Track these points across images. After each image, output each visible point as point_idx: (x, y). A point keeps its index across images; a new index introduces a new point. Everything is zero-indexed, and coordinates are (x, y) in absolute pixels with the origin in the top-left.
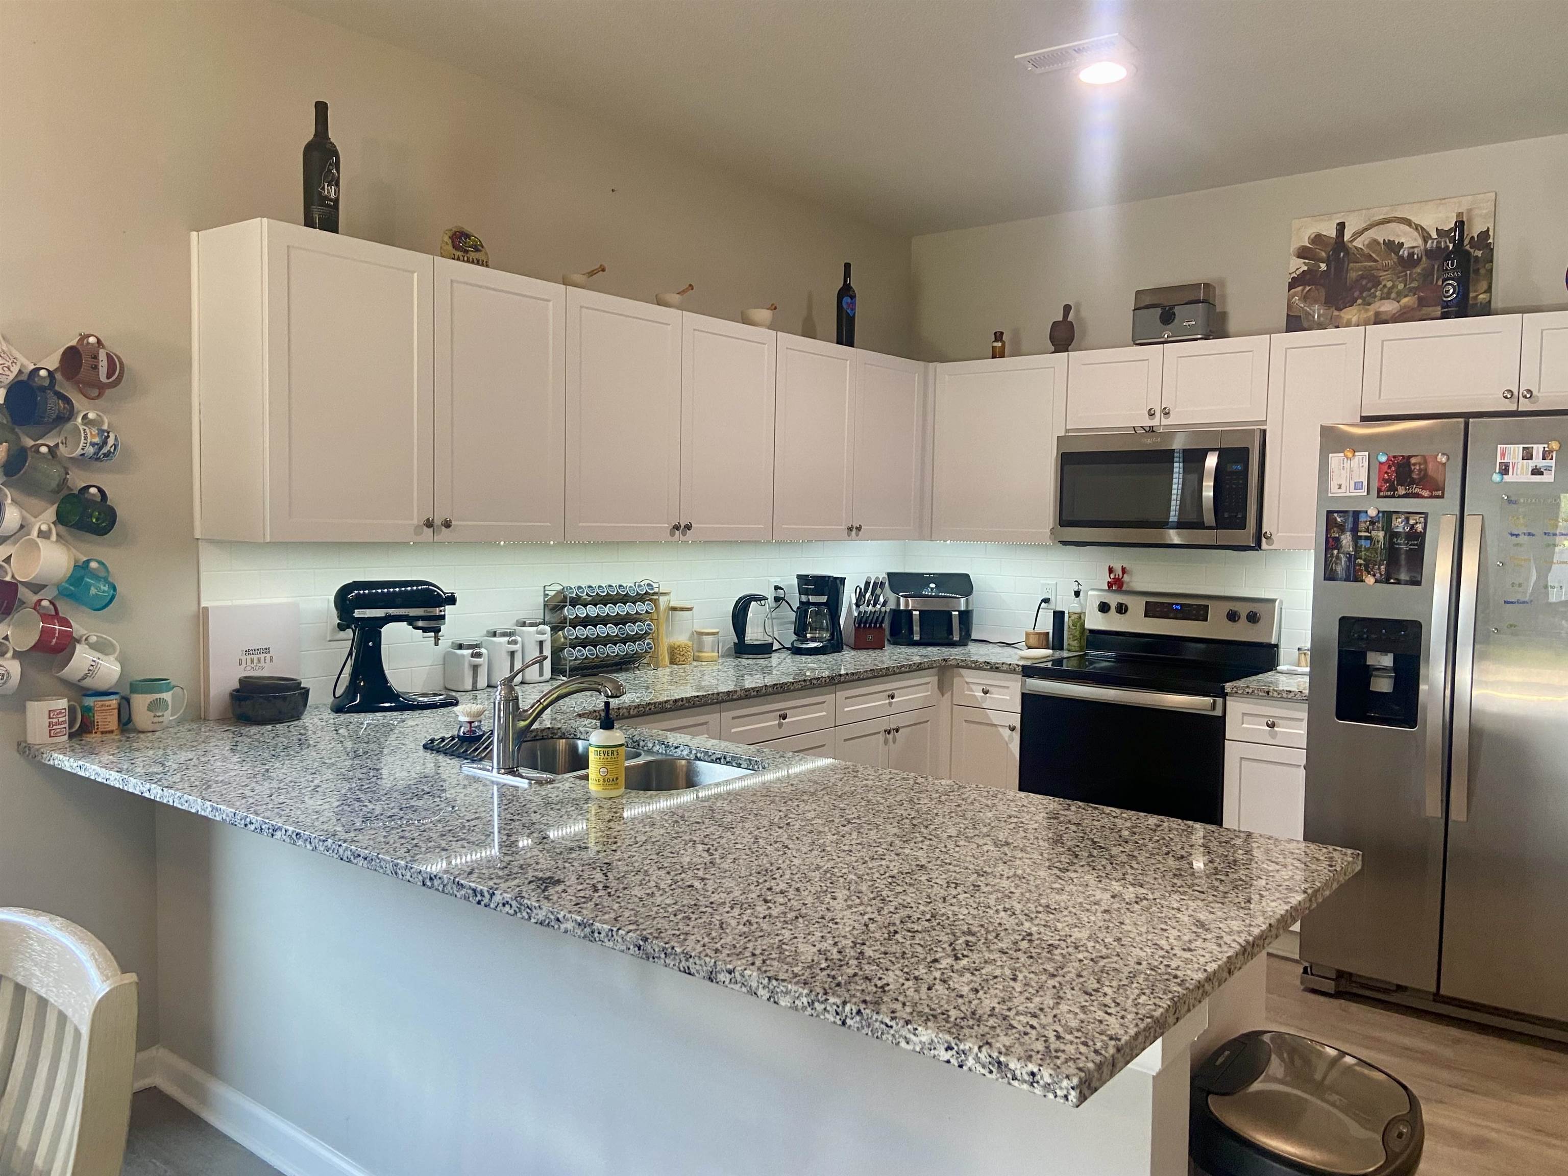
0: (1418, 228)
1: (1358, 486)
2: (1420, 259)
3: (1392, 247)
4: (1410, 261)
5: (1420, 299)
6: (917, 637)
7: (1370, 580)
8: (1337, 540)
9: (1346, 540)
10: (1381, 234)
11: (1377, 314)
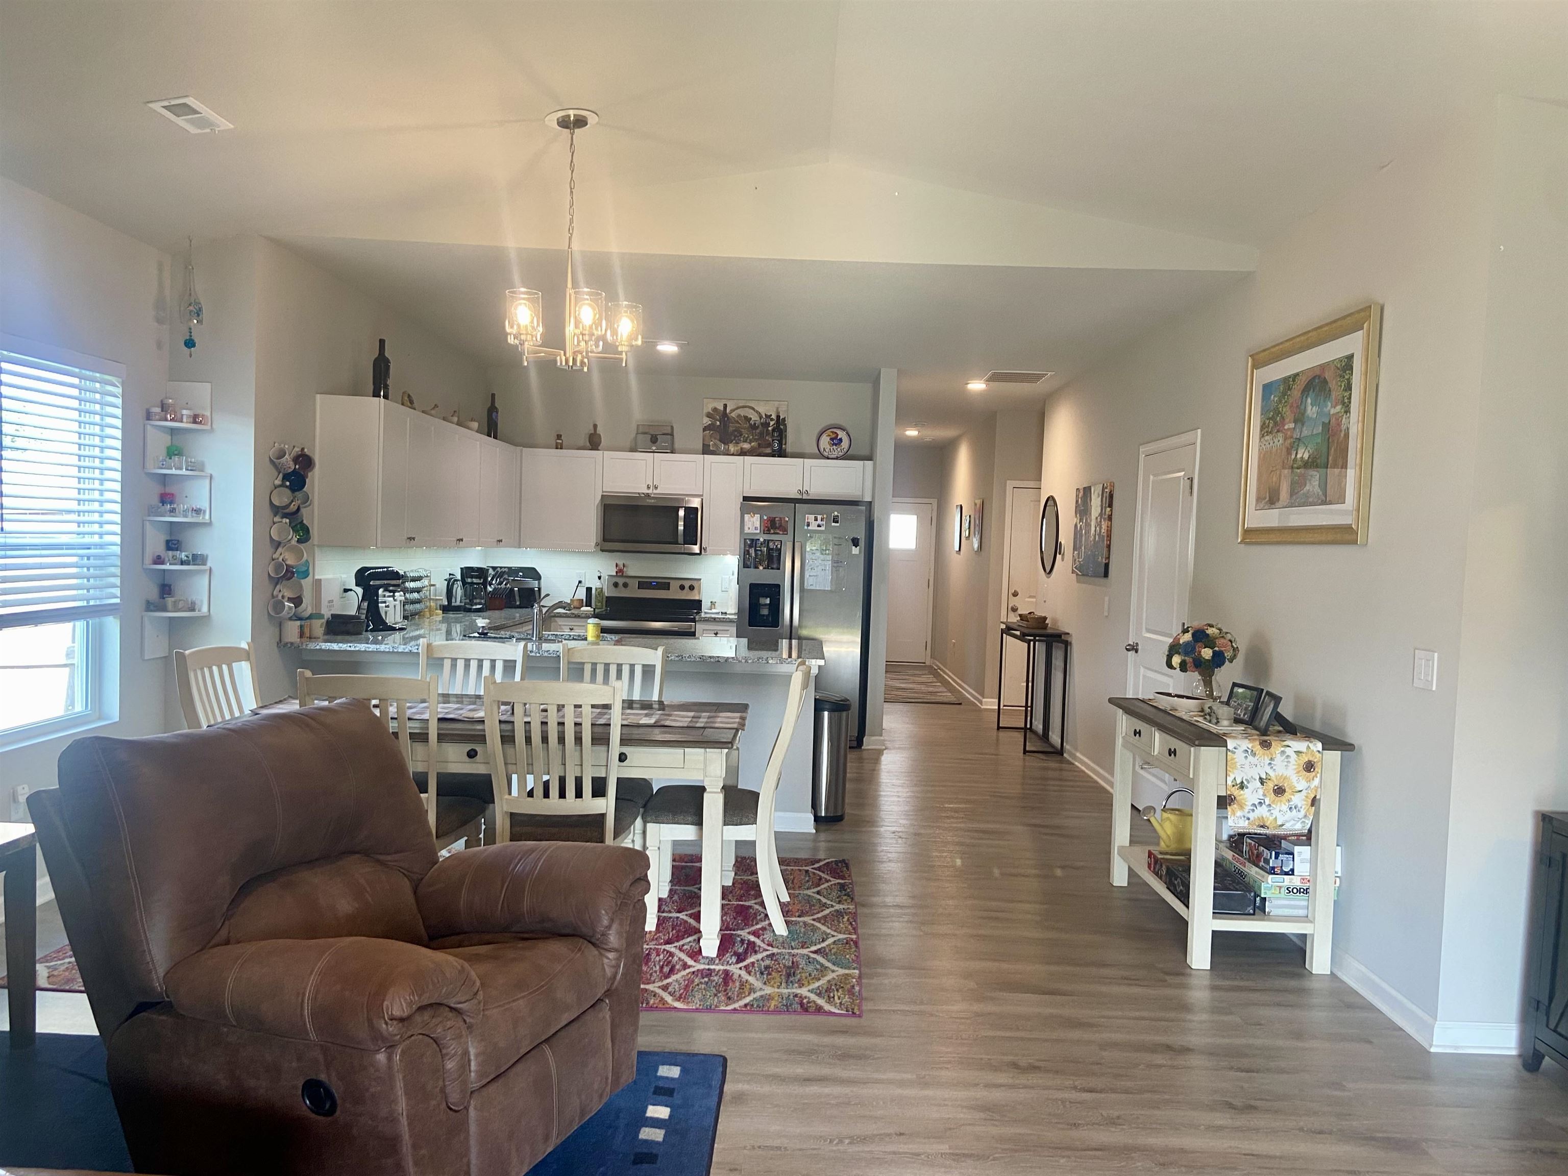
0: (757, 412)
1: (756, 528)
2: (758, 426)
3: (748, 419)
4: (754, 427)
5: (759, 444)
6: (518, 603)
7: (761, 568)
8: (748, 551)
9: (752, 551)
10: (742, 412)
11: (741, 448)
